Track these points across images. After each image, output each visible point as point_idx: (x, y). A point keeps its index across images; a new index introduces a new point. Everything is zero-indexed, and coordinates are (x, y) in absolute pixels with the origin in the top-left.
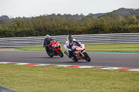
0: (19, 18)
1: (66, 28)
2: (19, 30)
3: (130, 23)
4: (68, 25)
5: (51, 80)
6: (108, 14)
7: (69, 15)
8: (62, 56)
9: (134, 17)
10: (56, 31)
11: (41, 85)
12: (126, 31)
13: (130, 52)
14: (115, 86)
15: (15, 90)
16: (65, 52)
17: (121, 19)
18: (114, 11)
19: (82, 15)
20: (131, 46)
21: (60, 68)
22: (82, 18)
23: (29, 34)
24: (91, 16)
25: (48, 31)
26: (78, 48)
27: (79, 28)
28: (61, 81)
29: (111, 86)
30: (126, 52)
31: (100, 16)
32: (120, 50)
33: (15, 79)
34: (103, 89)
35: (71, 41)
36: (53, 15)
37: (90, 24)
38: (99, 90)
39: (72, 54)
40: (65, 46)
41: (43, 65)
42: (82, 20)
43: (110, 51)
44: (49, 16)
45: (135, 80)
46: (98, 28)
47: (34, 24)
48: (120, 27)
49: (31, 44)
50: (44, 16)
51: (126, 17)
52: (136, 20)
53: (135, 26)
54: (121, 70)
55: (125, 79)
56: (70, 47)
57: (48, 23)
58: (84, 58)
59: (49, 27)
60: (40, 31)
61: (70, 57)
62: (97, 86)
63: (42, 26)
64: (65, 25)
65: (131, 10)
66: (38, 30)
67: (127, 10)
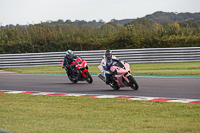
0: (11, 26)
1: (79, 40)
2: (10, 43)
3: (171, 33)
4: (82, 37)
5: (57, 116)
6: (139, 20)
7: (83, 22)
9: (176, 25)
10: (64, 45)
11: (42, 122)
12: (165, 44)
13: (171, 74)
14: (149, 124)
15: (5, 130)
16: (101, 76)
17: (158, 27)
18: (147, 16)
19: (101, 22)
20: (171, 66)
21: (70, 98)
22: (102, 26)
23: (25, 49)
24: (114, 23)
25: (53, 45)
26: (120, 70)
27: (98, 41)
28: (72, 118)
29: (143, 124)
30: (165, 74)
31: (127, 22)
32: (156, 71)
33: (5, 114)
34: (132, 129)
35: (109, 59)
36: (60, 21)
37: (113, 35)
38: (125, 130)
39: (110, 78)
41: (45, 94)
42: (102, 28)
43: (141, 74)
44: (54, 23)
45: (177, 115)
46: (124, 41)
47: (32, 35)
48: (157, 38)
49: (29, 64)
50: (47, 23)
51: (165, 24)
52: (179, 29)
53: (177, 37)
54: (157, 102)
55: (163, 113)
56: (108, 68)
57: (53, 34)
58: (128, 85)
59: (54, 39)
60: (41, 45)
61: (107, 83)
62: (122, 125)
63: (43, 37)
64: (76, 36)
65: (171, 15)
66: (38, 43)
67: (166, 14)
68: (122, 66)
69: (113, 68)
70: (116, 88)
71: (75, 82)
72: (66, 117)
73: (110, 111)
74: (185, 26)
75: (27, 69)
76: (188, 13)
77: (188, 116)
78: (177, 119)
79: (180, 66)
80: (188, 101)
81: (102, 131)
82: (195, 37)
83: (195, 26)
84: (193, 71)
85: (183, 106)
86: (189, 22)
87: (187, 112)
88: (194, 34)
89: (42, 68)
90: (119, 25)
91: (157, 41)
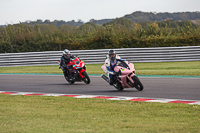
1: (58, 40)
3: (149, 33)
4: (61, 36)
5: (36, 116)
6: (118, 20)
7: (62, 22)
8: (88, 82)
9: (155, 25)
10: (43, 45)
11: (21, 122)
12: (144, 44)
13: (150, 74)
14: (128, 124)
16: (104, 77)
17: (136, 27)
18: (126, 16)
19: (80, 22)
20: (150, 66)
21: (49, 98)
22: (81, 26)
23: (4, 49)
24: (93, 23)
25: (32, 45)
26: (125, 71)
28: (50, 118)
29: (122, 123)
30: (144, 74)
31: (106, 22)
34: (110, 129)
36: (39, 21)
37: (92, 35)
38: (104, 130)
39: (114, 79)
40: (104, 67)
41: (23, 94)
42: (81, 28)
44: (33, 23)
45: (156, 115)
46: (103, 41)
47: (11, 34)
48: (135, 38)
49: (7, 64)
50: (26, 23)
51: (144, 24)
52: (158, 29)
53: (156, 37)
54: (136, 102)
55: (142, 113)
56: (112, 68)
57: (32, 34)
58: (133, 86)
59: (33, 39)
60: (20, 45)
62: (101, 124)
63: (22, 36)
64: (55, 35)
65: (150, 15)
66: (17, 43)
67: (145, 14)
68: (126, 66)
69: (117, 68)
70: (120, 89)
71: (72, 82)
72: (45, 117)
73: (89, 111)
74: (164, 26)
75: (5, 69)
76: (167, 13)
77: (167, 116)
78: (156, 119)
79: (159, 66)
80: (167, 101)
81: (81, 131)
82: (174, 37)
83: (173, 26)
84: (172, 71)
85: (162, 106)
86: (167, 22)
87: (166, 112)
88: (173, 33)
89: (21, 68)
90: (98, 25)
91: (136, 41)
